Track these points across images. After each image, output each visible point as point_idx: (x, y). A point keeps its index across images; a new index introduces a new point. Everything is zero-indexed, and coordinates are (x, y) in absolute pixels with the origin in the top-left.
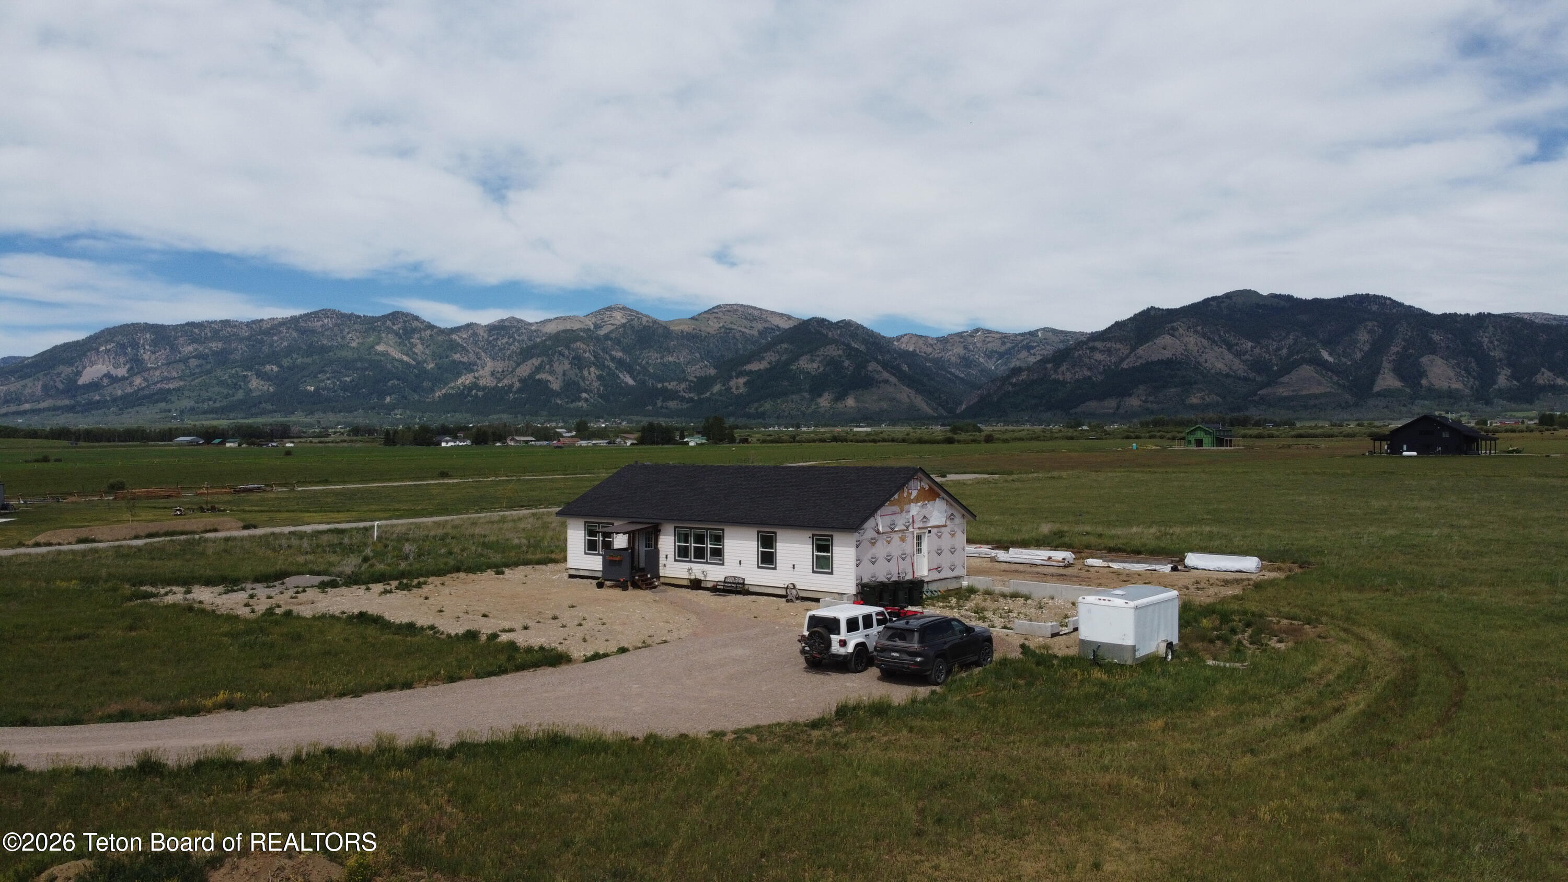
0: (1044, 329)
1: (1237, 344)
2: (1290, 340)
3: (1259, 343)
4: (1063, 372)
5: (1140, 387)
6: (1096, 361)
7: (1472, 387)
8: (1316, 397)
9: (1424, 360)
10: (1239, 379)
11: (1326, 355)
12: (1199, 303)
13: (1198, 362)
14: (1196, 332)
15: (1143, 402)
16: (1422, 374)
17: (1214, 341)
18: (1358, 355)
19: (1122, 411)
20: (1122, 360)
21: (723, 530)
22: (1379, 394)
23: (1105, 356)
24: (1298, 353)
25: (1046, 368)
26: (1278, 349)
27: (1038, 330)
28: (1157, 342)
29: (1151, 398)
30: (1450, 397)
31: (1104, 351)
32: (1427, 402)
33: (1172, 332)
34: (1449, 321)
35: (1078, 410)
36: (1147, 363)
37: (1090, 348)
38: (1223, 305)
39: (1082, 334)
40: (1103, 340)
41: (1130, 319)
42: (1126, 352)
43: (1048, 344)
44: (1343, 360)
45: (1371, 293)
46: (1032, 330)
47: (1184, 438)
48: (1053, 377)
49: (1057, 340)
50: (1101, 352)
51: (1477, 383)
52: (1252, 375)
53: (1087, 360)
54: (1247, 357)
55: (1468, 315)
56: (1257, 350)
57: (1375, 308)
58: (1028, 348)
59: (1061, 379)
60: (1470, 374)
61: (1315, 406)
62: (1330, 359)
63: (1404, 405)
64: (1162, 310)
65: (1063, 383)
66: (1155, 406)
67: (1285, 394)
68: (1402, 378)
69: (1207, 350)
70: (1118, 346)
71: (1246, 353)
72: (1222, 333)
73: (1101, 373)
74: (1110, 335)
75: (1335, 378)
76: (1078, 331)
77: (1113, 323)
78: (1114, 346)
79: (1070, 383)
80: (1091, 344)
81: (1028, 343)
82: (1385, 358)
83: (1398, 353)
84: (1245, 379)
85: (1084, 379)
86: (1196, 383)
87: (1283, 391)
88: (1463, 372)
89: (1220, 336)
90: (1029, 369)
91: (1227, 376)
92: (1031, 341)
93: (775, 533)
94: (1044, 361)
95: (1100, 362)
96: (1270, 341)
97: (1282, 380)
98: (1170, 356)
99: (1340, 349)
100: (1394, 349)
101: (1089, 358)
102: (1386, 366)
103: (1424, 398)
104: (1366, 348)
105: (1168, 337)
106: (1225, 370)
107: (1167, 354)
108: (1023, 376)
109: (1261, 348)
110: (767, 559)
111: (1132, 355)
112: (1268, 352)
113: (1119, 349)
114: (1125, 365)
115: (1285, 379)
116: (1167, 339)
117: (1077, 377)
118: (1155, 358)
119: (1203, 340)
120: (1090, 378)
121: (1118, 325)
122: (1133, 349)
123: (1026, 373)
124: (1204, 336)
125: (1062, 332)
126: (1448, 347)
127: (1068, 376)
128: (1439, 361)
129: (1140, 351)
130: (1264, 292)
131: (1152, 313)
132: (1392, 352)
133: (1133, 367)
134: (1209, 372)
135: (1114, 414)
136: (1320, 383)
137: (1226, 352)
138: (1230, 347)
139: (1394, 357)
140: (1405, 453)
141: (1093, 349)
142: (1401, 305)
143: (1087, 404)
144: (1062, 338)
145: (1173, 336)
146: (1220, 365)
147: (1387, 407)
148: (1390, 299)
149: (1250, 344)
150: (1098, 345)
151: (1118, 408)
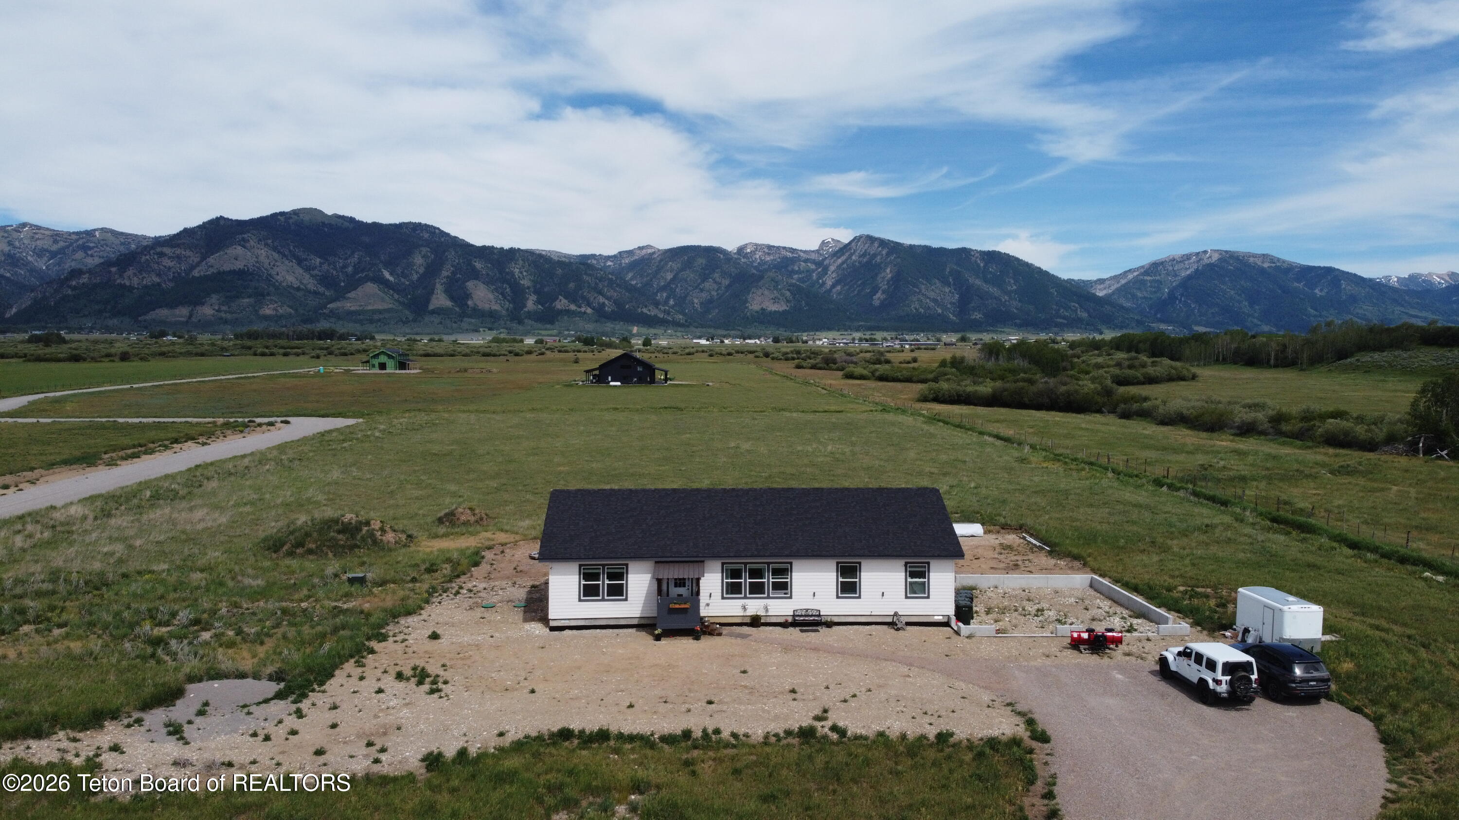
0: (102, 229)
1: (306, 260)
2: (355, 258)
3: (327, 260)
4: (129, 277)
5: (213, 296)
6: (165, 267)
7: (508, 309)
8: (380, 312)
9: (470, 284)
10: (310, 292)
11: (387, 275)
12: (267, 217)
13: (270, 275)
14: (266, 245)
15: (217, 311)
16: (468, 296)
17: (284, 256)
18: (415, 277)
19: (194, 319)
20: (193, 268)
21: (791, 563)
22: (433, 312)
23: (174, 262)
24: (363, 271)
25: (110, 272)
26: (345, 266)
27: (95, 230)
28: (228, 252)
29: (224, 308)
30: (492, 317)
31: (173, 258)
32: (473, 321)
33: (243, 243)
34: (486, 252)
35: (148, 317)
36: (219, 273)
37: (157, 254)
38: (291, 221)
39: (144, 237)
40: (172, 246)
41: (199, 227)
42: (196, 260)
43: (107, 246)
44: (403, 280)
45: (423, 222)
46: (89, 229)
47: (368, 362)
48: (118, 281)
49: (117, 242)
50: (169, 258)
51: (511, 305)
52: (322, 289)
53: (156, 266)
54: (316, 272)
55: (502, 249)
56: (325, 267)
57: (426, 235)
58: (85, 248)
59: (128, 283)
60: (505, 298)
61: (379, 320)
62: (391, 279)
63: (455, 322)
64: (231, 220)
65: (131, 289)
66: (229, 316)
67: (353, 308)
68: (452, 298)
69: (277, 264)
70: (188, 253)
71: (314, 269)
72: (292, 248)
73: (170, 280)
74: (179, 242)
75: (396, 296)
76: (139, 234)
77: (182, 229)
78: (183, 253)
79: (138, 289)
80: (159, 250)
81: (84, 243)
82: (437, 280)
83: (448, 277)
84: (316, 293)
85: (153, 285)
86: (268, 294)
87: (349, 306)
88: (500, 296)
89: (290, 251)
90: (90, 271)
91: (298, 289)
92: (88, 241)
93: (860, 563)
94: (108, 264)
95: (170, 268)
96: (337, 259)
97: (349, 295)
98: (242, 267)
99: (399, 270)
100: (445, 273)
101: (158, 263)
102: (439, 289)
103: (470, 317)
104: (421, 270)
105: (239, 248)
106: (296, 284)
107: (239, 265)
108: (84, 279)
109: (329, 265)
110: (849, 589)
111: (204, 263)
112: (335, 269)
113: (190, 257)
114: (196, 273)
115: (352, 295)
116: (239, 250)
117: (145, 282)
118: (227, 267)
119: (274, 253)
120: (159, 284)
121: (186, 232)
122: (204, 258)
123: (87, 275)
124: (275, 249)
125: (122, 234)
126: (488, 274)
127: (135, 281)
128: (482, 286)
129: (211, 260)
130: (329, 212)
131: (222, 223)
132: (443, 275)
133: (205, 276)
134: (280, 284)
135: (187, 322)
136: (383, 300)
137: (296, 266)
138: (300, 262)
139: (445, 280)
140: (612, 383)
141: (162, 255)
142: (448, 235)
143: (157, 311)
144: (122, 240)
145: (244, 247)
146: (290, 279)
147: (441, 323)
148: (438, 229)
149: (318, 260)
150: (167, 250)
151: (190, 316)
